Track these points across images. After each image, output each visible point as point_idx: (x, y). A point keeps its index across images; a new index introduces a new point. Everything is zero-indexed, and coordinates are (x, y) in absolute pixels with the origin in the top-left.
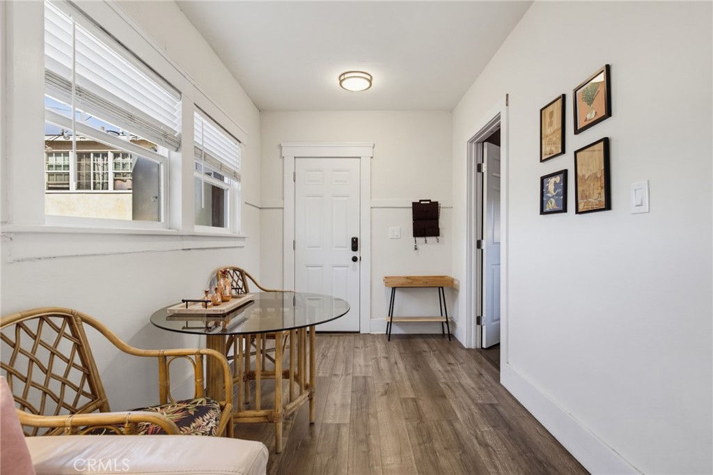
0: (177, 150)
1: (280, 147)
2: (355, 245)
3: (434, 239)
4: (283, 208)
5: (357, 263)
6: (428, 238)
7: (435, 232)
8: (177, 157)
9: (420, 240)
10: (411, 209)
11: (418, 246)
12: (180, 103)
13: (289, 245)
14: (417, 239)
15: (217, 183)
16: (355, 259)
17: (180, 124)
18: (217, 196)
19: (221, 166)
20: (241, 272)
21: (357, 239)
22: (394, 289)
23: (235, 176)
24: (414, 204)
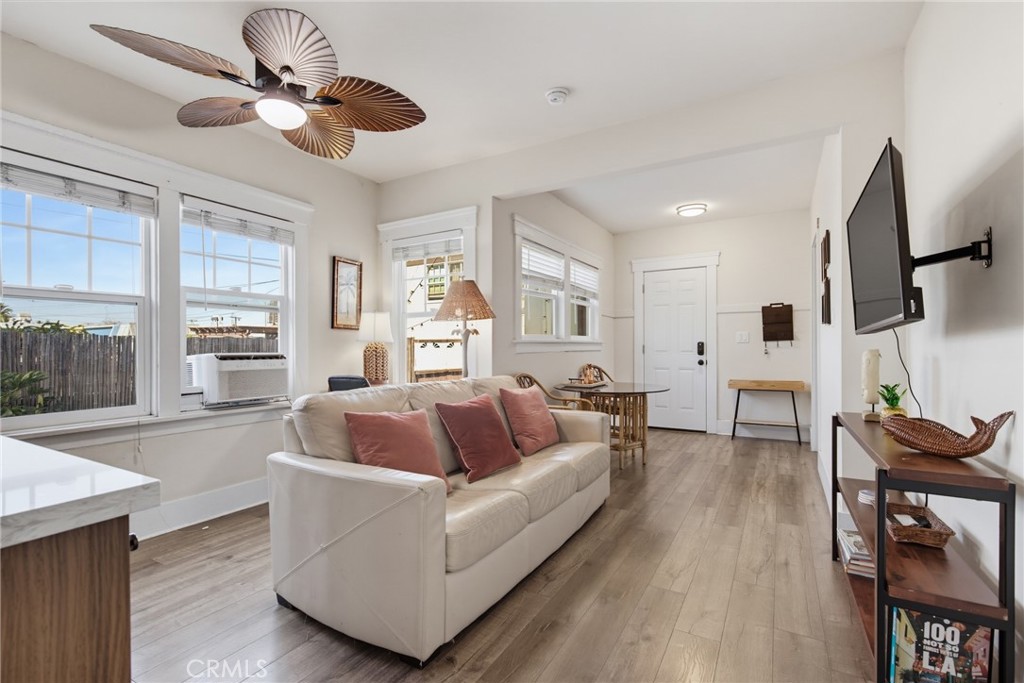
0: (562, 290)
1: (631, 263)
2: (701, 349)
3: (788, 342)
4: (633, 317)
5: (703, 366)
6: (780, 343)
7: (788, 336)
8: (562, 294)
9: (772, 344)
10: (761, 314)
11: (769, 350)
12: (563, 261)
13: (639, 349)
14: (769, 343)
15: (582, 303)
16: (701, 363)
17: (563, 274)
18: (582, 311)
19: (585, 292)
20: (599, 369)
21: (703, 344)
22: (739, 391)
23: (594, 296)
24: (764, 308)
